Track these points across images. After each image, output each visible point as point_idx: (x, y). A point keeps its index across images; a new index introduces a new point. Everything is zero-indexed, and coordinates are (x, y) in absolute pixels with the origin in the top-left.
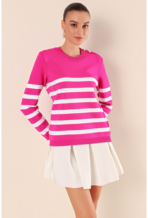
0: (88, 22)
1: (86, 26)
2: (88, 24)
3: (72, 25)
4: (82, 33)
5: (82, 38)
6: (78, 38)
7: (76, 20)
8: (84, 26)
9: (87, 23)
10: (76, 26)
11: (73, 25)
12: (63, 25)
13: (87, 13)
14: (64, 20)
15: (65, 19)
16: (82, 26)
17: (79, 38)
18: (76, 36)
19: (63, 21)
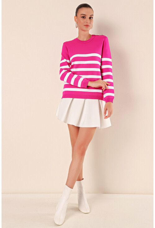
3: (82, 17)
4: (89, 22)
5: (89, 26)
8: (90, 18)
9: (92, 15)
10: (85, 18)
12: (76, 19)
19: (76, 16)
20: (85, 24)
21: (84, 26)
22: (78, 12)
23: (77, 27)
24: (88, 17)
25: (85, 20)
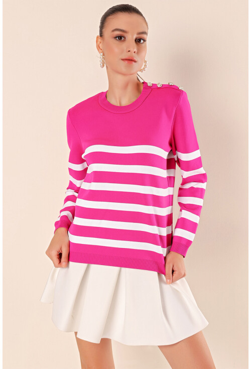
1: (142, 41)
2: (144, 36)
3: (116, 38)
5: (135, 62)
8: (138, 41)
9: (142, 33)
10: (123, 39)
11: (117, 38)
12: (100, 45)
14: (101, 35)
16: (134, 39)
17: (131, 60)
19: (99, 37)
21: (122, 62)
22: (106, 24)
25: (124, 46)
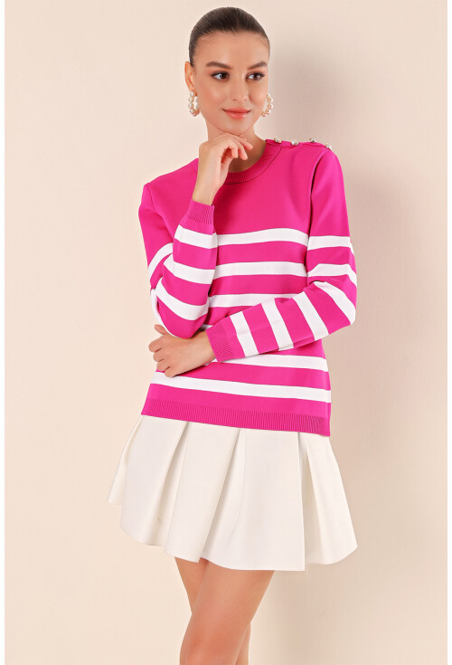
0: (262, 64)
1: (258, 77)
2: (262, 69)
3: (214, 75)
4: (246, 97)
5: (247, 112)
6: (235, 112)
7: (224, 61)
9: (258, 65)
11: (218, 76)
12: (191, 78)
13: (257, 36)
14: (192, 63)
15: (194, 58)
16: (243, 76)
17: (237, 113)
18: (227, 108)
19: (189, 65)
20: (230, 105)
21: (224, 115)
23: (196, 113)
24: (239, 75)
